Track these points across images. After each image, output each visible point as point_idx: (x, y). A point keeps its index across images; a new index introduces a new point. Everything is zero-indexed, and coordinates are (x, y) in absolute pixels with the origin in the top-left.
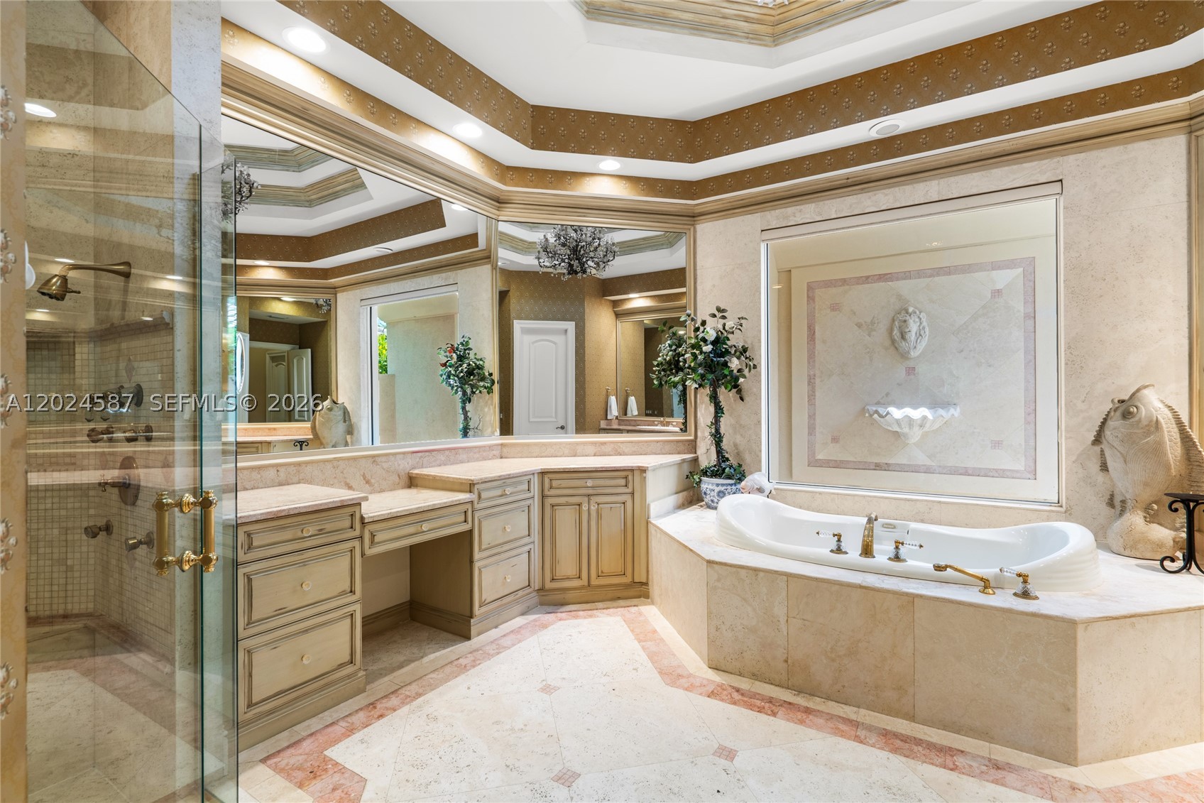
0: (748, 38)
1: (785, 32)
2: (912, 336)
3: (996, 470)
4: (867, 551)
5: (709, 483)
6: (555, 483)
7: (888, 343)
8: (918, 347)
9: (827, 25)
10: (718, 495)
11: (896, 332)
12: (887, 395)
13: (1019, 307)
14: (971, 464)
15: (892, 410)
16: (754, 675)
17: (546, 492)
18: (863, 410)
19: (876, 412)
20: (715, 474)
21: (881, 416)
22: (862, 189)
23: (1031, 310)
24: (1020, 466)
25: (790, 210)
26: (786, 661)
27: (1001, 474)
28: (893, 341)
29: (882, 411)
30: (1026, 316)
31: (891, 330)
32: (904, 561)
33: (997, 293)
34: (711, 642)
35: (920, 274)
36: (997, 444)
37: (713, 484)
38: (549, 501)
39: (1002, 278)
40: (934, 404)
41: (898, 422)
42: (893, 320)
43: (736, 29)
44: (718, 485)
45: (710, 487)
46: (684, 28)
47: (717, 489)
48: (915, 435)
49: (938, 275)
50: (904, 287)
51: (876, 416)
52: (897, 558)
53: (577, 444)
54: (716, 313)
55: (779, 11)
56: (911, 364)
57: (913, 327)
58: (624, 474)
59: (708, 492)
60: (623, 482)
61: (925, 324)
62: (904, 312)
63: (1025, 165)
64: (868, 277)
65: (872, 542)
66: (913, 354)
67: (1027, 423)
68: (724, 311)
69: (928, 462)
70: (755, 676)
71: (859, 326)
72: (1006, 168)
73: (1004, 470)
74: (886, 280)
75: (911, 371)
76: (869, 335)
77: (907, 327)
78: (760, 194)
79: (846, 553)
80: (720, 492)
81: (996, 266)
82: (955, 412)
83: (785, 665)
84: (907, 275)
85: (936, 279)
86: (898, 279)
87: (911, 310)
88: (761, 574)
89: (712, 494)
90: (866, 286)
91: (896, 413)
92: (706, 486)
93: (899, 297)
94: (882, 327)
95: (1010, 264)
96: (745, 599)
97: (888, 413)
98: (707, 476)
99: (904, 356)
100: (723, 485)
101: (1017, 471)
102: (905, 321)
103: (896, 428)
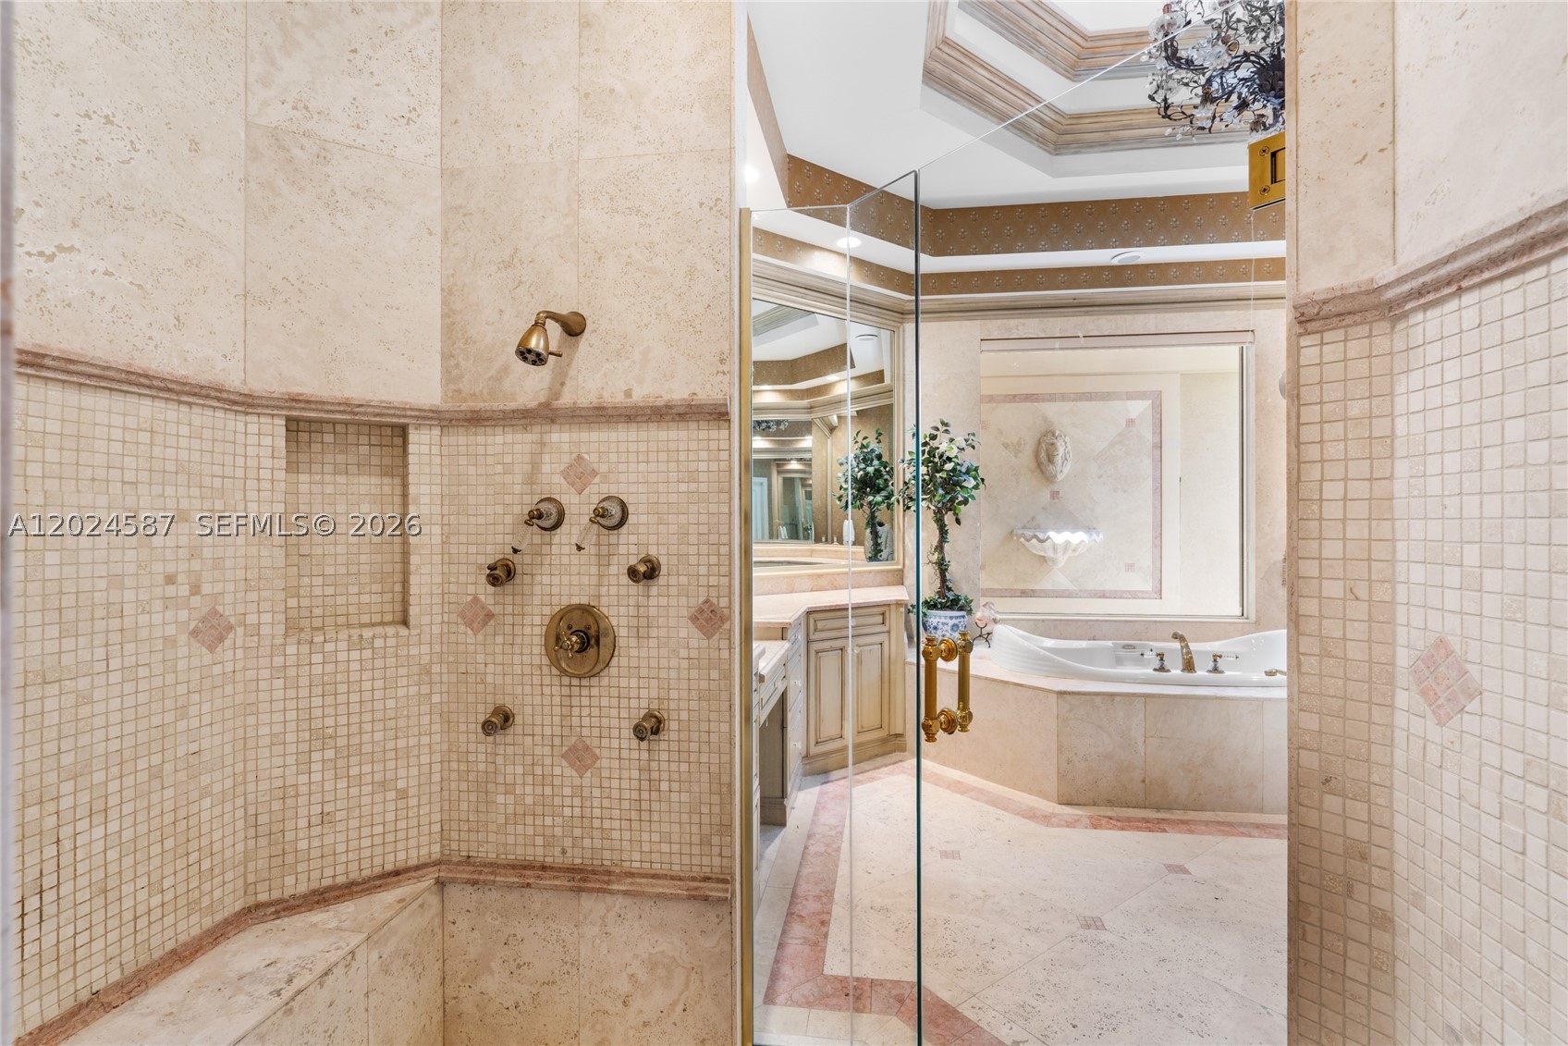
0: (1037, 140)
1: (1068, 144)
2: (1059, 460)
3: (1129, 592)
4: (1189, 666)
5: (940, 617)
6: (820, 625)
7: (1033, 465)
8: (1064, 469)
9: (1112, 148)
10: (952, 629)
11: (1043, 455)
12: (1033, 518)
13: (1148, 436)
14: (1108, 587)
15: (1051, 534)
16: (1109, 801)
17: (812, 637)
18: (1012, 532)
19: (1035, 537)
20: (944, 607)
21: (1042, 541)
22: (1087, 312)
23: (1158, 440)
24: (1147, 586)
25: (1013, 322)
26: (1144, 781)
27: (1134, 595)
28: (1039, 464)
29: (1041, 536)
30: (1154, 446)
31: (1037, 454)
32: (1221, 672)
33: (1131, 422)
34: (1062, 776)
35: (1064, 397)
36: (1130, 567)
37: (946, 617)
38: (815, 646)
39: (1138, 408)
40: (1089, 529)
41: (1055, 547)
42: (1039, 443)
43: (1030, 129)
44: (951, 618)
45: (943, 620)
46: (993, 115)
47: (951, 622)
48: (1062, 559)
49: (1080, 400)
50: (1051, 410)
51: (1034, 541)
52: (1215, 670)
53: (796, 577)
54: (940, 426)
55: (1068, 122)
56: (1055, 487)
57: (1061, 450)
58: (880, 610)
59: (940, 626)
60: (880, 619)
61: (1069, 448)
62: (1050, 435)
63: (1228, 313)
64: (1015, 396)
65: (1191, 658)
66: (1060, 477)
67: (1154, 546)
68: (946, 425)
69: (1071, 587)
70: (1110, 803)
71: (1006, 446)
72: (1212, 313)
73: (1136, 592)
74: (1033, 401)
75: (1055, 495)
76: (1016, 456)
77: (1056, 450)
78: (983, 301)
79: (1168, 671)
80: (953, 625)
81: (1131, 396)
82: (1099, 538)
83: (1143, 785)
84: (1051, 398)
85: (1079, 404)
86: (1043, 401)
87: (1057, 433)
88: (1118, 699)
89: (945, 628)
90: (1013, 404)
91: (1058, 537)
92: (937, 620)
93: (1045, 419)
94: (1029, 449)
95: (1141, 396)
96: (1100, 727)
97: (1048, 538)
98: (938, 609)
99: (1050, 479)
100: (957, 617)
101: (1146, 592)
102: (1053, 444)
103: (1050, 554)
